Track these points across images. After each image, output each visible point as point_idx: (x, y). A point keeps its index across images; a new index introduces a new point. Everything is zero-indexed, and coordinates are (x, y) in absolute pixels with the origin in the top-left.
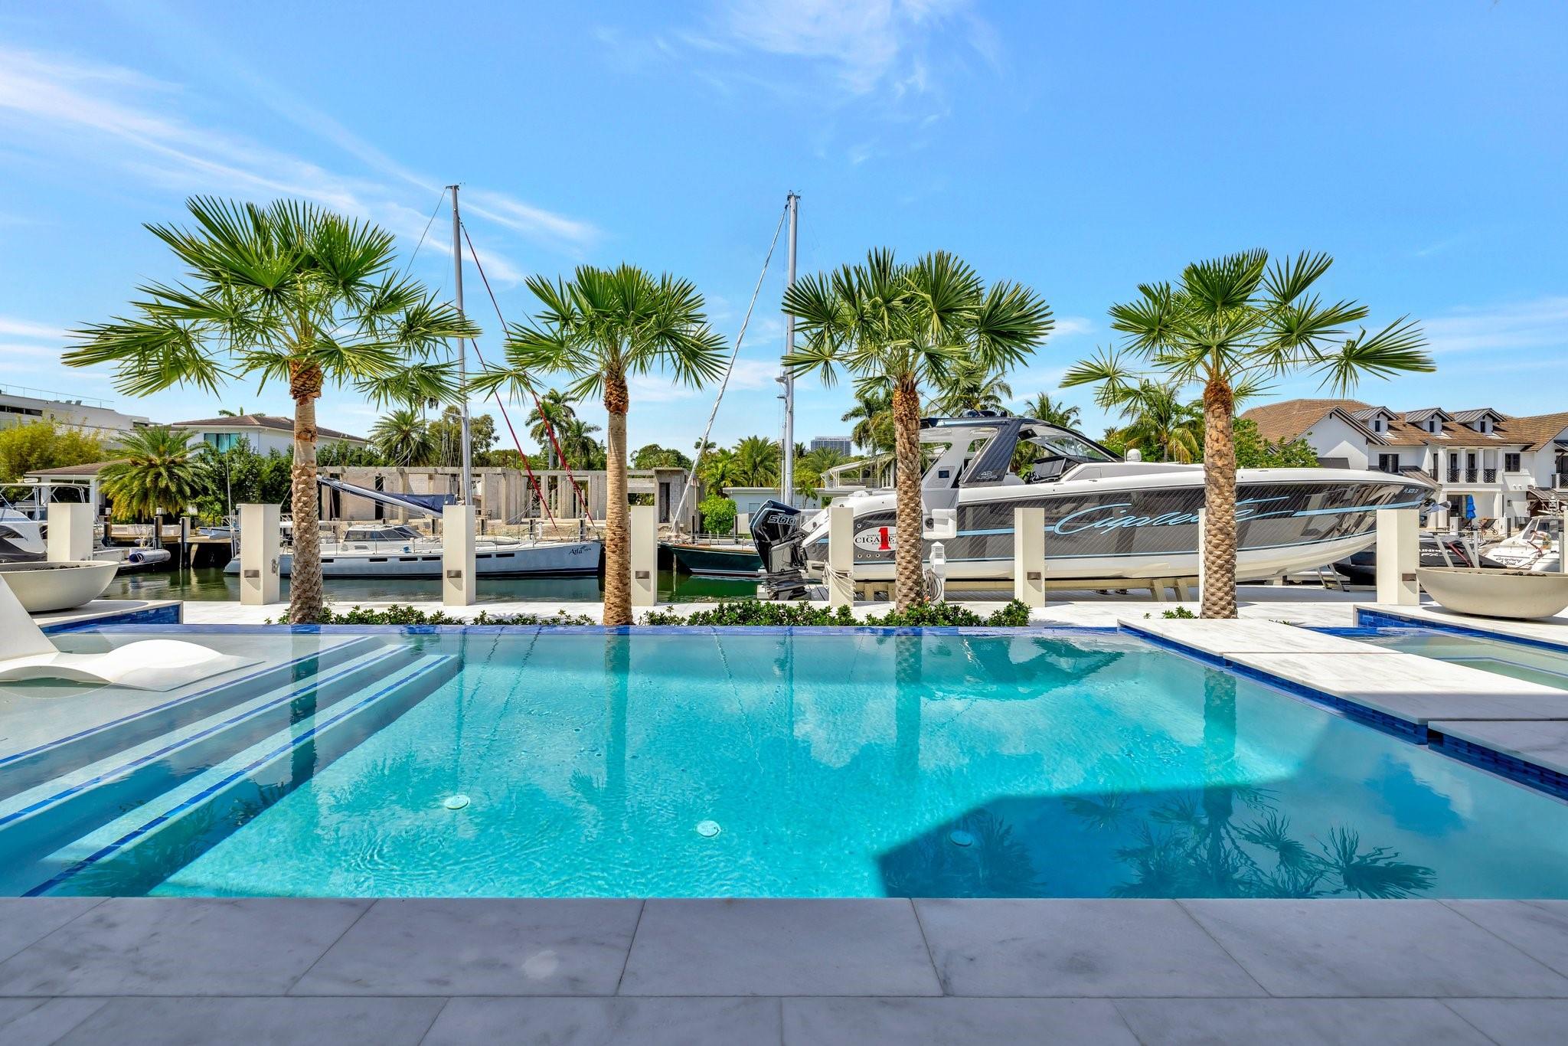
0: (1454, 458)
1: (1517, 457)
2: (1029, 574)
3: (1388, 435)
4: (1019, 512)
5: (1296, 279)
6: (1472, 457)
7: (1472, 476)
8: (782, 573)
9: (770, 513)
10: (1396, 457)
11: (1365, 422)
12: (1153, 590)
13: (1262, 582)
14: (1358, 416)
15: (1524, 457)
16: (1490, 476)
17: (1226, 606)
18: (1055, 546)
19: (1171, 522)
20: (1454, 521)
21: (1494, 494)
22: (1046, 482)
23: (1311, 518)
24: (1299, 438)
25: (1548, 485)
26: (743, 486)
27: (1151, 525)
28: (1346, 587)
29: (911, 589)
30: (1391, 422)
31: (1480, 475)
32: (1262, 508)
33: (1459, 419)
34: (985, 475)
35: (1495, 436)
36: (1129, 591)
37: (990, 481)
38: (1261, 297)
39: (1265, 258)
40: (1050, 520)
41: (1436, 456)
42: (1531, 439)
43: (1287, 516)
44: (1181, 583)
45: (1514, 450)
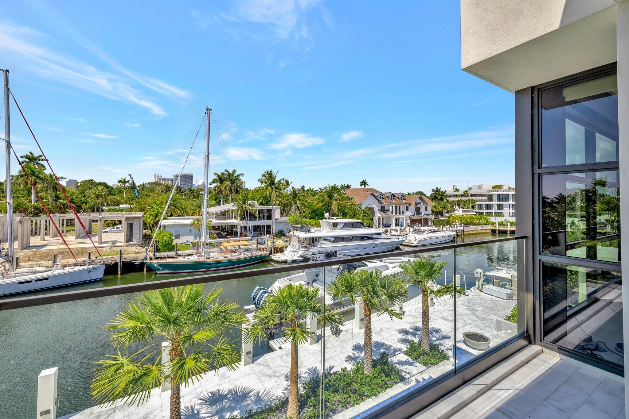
0: (396, 207)
1: (408, 207)
3: (383, 201)
6: (400, 207)
7: (400, 214)
10: (384, 207)
11: (377, 196)
14: (376, 194)
15: (409, 207)
16: (403, 212)
21: (404, 217)
25: (414, 215)
30: (383, 196)
31: (401, 213)
33: (397, 196)
35: (403, 201)
41: (393, 207)
42: (410, 202)
45: (408, 205)
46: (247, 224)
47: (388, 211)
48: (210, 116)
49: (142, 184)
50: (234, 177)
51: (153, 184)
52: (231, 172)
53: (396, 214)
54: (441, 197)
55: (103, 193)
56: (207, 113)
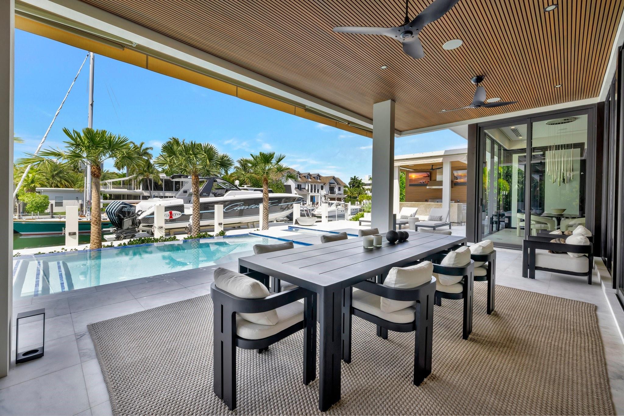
0: (312, 186)
2: (219, 223)
3: (299, 179)
4: (216, 206)
5: (280, 159)
6: (315, 186)
7: (315, 192)
8: (128, 229)
9: (123, 207)
10: (301, 185)
12: (248, 226)
13: (272, 222)
14: (293, 173)
15: (324, 187)
16: (318, 190)
17: (266, 227)
18: (226, 215)
19: (253, 207)
20: (311, 202)
21: (319, 195)
22: (220, 196)
23: (282, 205)
24: (280, 179)
25: (328, 193)
26: (47, 187)
27: (248, 208)
28: (289, 222)
29: (197, 229)
30: (300, 176)
32: (272, 203)
33: (313, 176)
34: (204, 194)
35: (319, 181)
36: (241, 227)
37: (205, 196)
38: (274, 161)
39: (274, 153)
40: (224, 207)
41: (308, 185)
42: (325, 182)
43: (277, 205)
44: (255, 223)
45: (322, 185)
46: (150, 193)
47: (305, 189)
50: (141, 151)
52: (138, 145)
53: (312, 192)
54: (358, 185)
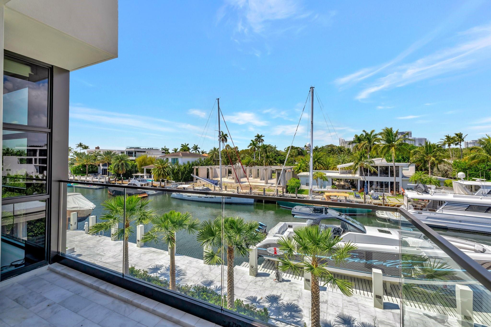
46: (365, 179)
48: (313, 92)
49: (321, 147)
51: (329, 146)
55: (294, 154)
56: (311, 91)
